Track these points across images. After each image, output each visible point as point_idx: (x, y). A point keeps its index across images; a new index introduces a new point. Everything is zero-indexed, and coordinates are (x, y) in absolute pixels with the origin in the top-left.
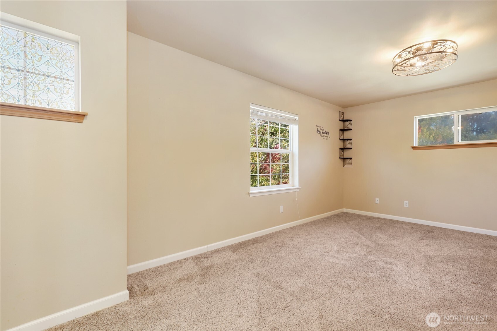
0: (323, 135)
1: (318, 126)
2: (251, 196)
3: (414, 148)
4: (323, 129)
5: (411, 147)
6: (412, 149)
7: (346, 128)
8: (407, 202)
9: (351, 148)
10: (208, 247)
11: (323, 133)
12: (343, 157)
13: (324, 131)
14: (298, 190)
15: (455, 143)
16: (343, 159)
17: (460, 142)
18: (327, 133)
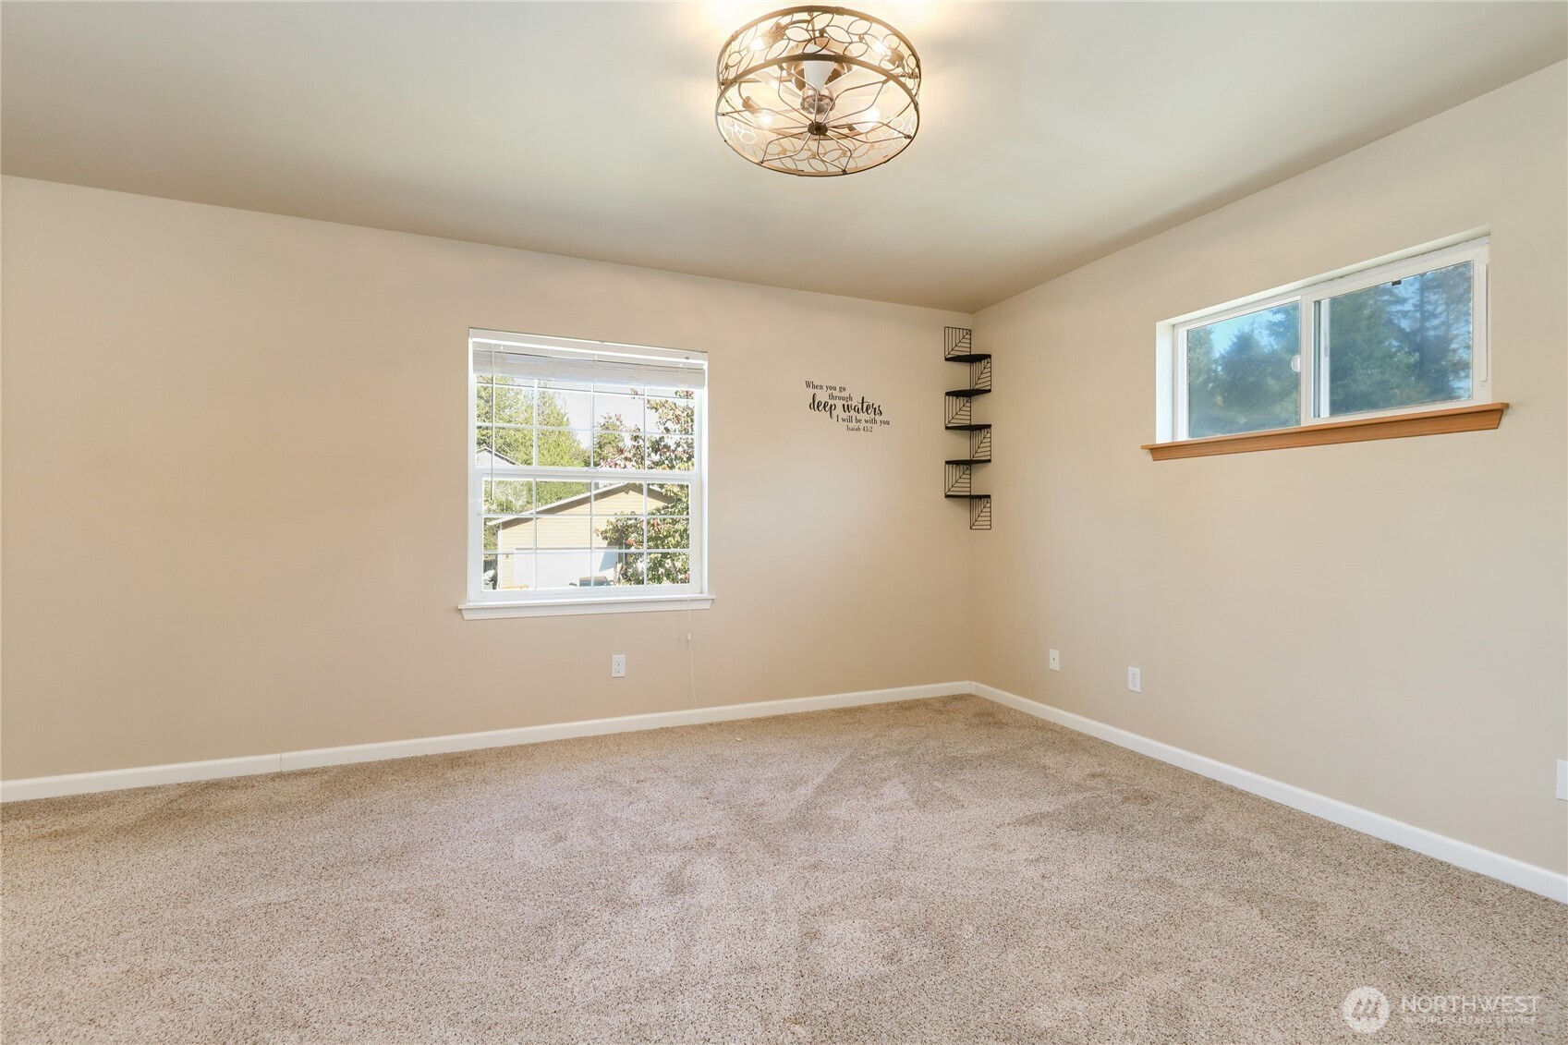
0: (845, 415)
1: (815, 387)
2: (467, 616)
3: (1159, 452)
4: (845, 394)
5: (1143, 448)
6: (1150, 457)
7: (977, 387)
8: (1137, 671)
9: (988, 458)
10: (281, 759)
11: (846, 408)
12: (968, 494)
13: (856, 402)
14: (707, 605)
15: (1308, 421)
16: (967, 500)
17: (1326, 417)
18: (865, 407)
